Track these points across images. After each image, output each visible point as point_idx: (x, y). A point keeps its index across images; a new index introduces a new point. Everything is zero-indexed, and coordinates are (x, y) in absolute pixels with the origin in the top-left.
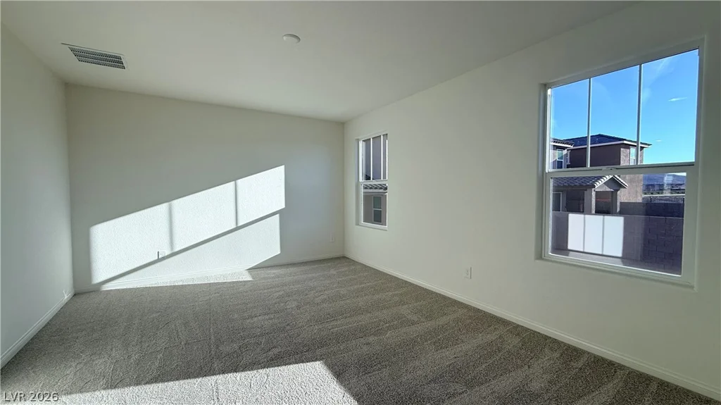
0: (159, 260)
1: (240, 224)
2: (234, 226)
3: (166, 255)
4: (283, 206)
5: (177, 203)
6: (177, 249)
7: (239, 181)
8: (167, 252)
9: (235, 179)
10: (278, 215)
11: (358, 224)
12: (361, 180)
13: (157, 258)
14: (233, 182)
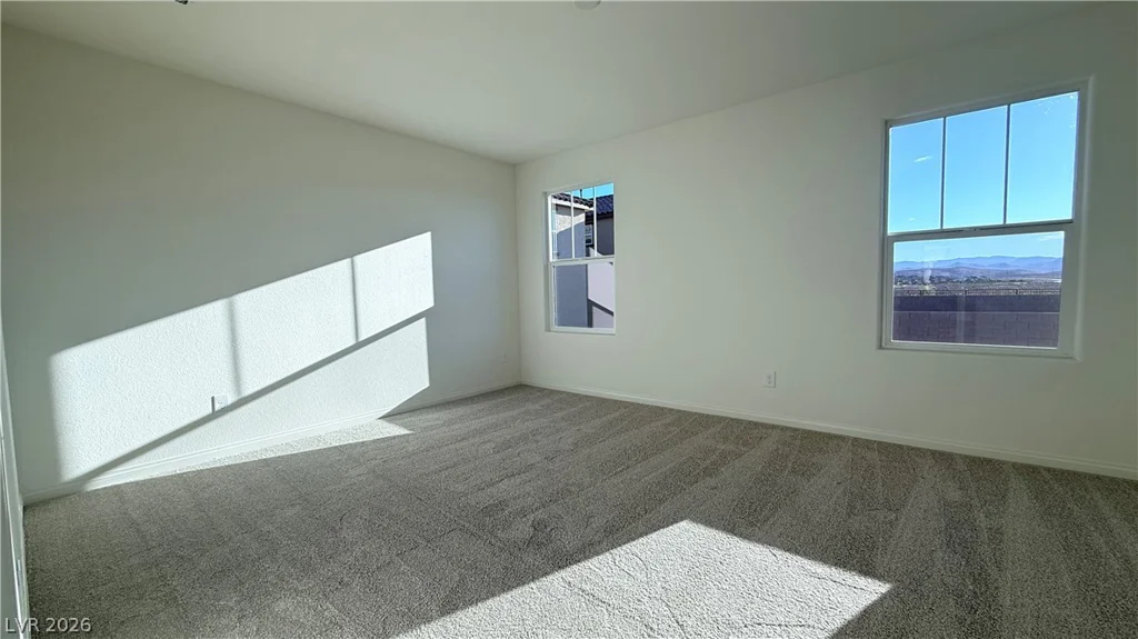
0: (215, 415)
1: (362, 338)
2: (351, 342)
3: (229, 402)
4: (432, 305)
5: (244, 300)
6: (248, 390)
7: (359, 259)
8: (231, 399)
9: (351, 255)
10: (423, 320)
11: (548, 329)
12: (551, 260)
13: (210, 411)
14: (348, 260)
